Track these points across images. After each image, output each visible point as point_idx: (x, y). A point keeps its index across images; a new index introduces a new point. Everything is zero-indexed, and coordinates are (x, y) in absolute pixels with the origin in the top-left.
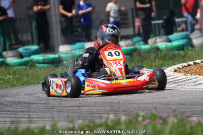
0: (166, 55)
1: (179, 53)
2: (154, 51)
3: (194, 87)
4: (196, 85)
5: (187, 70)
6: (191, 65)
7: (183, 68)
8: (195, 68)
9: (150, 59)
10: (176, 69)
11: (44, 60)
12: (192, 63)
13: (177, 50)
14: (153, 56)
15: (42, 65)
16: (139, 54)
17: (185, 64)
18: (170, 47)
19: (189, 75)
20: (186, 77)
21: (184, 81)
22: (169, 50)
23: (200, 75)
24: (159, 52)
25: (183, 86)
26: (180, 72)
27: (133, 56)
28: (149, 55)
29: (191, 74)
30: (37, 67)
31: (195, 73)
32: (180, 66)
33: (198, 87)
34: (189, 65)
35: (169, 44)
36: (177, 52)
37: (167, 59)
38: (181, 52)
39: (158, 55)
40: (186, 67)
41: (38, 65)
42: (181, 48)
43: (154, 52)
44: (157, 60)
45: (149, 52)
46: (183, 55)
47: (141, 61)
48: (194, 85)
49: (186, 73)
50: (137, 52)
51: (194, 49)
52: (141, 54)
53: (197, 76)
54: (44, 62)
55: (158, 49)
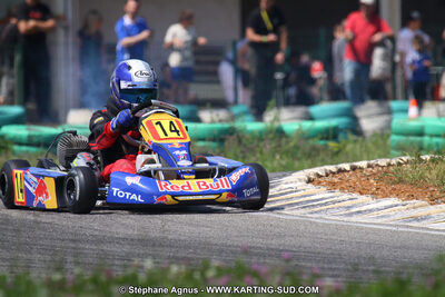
0: (297, 147)
1: (326, 146)
2: (271, 136)
3: (345, 219)
4: (351, 215)
5: (336, 180)
6: (345, 171)
7: (327, 175)
8: (353, 179)
9: (261, 153)
10: (312, 177)
11: (30, 137)
12: (346, 166)
13: (322, 139)
14: (268, 147)
15: (24, 148)
16: (240, 141)
17: (333, 168)
18: (309, 130)
19: (338, 192)
20: (332, 194)
21: (326, 204)
22: (305, 136)
23: (361, 194)
24: (284, 140)
25: (323, 215)
26: (319, 183)
27: (226, 143)
28: (261, 144)
29: (342, 189)
30: (14, 153)
31: (352, 189)
32: (320, 170)
33: (354, 219)
34: (340, 171)
35: (307, 125)
36: (322, 142)
37: (299, 155)
38: (331, 144)
39: (280, 146)
40: (334, 173)
41: (16, 148)
42: (331, 134)
43: (272, 139)
44: (278, 157)
45: (260, 137)
46: (336, 150)
47: (241, 155)
48: (347, 215)
49: (333, 186)
50: (235, 136)
51: (360, 139)
52: (244, 141)
53: (354, 195)
54: (30, 142)
55: (280, 133)
